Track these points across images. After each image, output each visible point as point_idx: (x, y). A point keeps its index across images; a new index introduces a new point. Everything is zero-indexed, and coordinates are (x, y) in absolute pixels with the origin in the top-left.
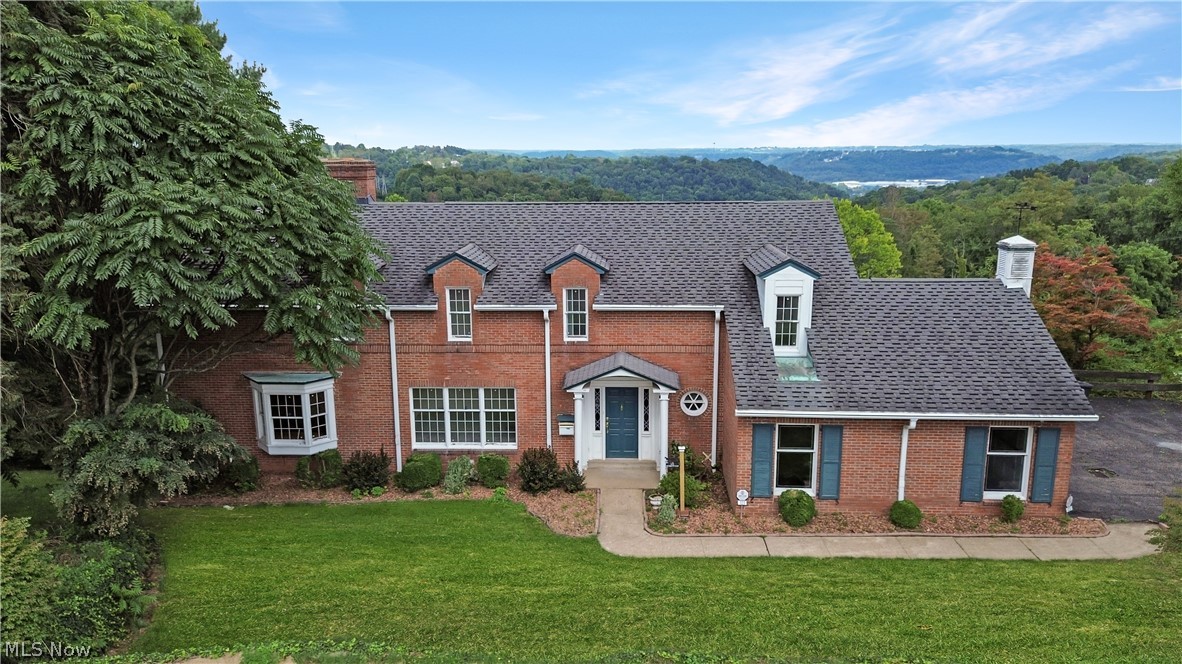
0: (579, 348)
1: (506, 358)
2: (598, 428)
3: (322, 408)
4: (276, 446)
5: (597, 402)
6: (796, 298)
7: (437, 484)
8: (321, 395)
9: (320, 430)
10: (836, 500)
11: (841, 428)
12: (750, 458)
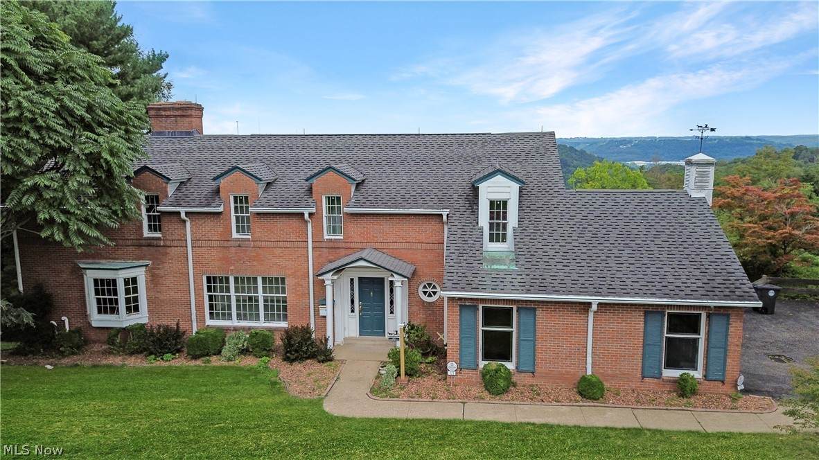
0: (336, 245)
1: (278, 251)
2: (353, 311)
3: (135, 290)
4: (98, 320)
5: (352, 289)
6: (505, 203)
7: (219, 353)
8: (134, 280)
9: (133, 307)
10: (533, 373)
11: (535, 310)
12: (458, 334)
